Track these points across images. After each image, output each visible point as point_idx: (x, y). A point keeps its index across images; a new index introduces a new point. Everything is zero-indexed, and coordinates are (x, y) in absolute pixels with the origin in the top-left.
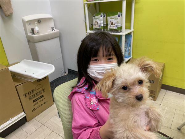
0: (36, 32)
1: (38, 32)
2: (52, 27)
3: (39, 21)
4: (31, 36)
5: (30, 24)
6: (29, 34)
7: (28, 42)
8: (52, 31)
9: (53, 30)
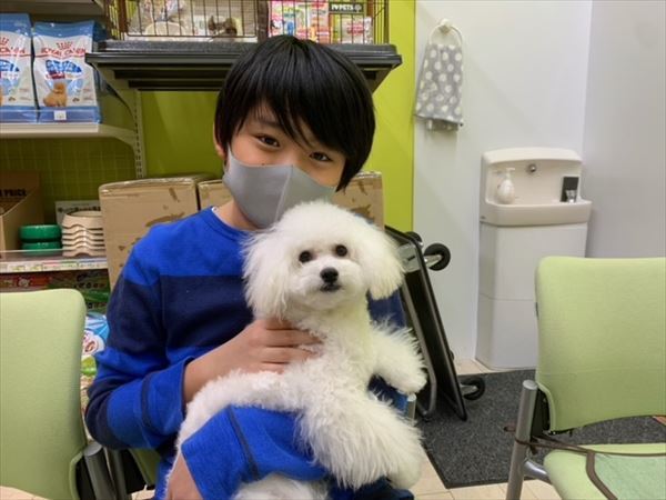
3: (531, 168)
4: (494, 207)
5: (499, 173)
6: (487, 201)
7: (481, 223)
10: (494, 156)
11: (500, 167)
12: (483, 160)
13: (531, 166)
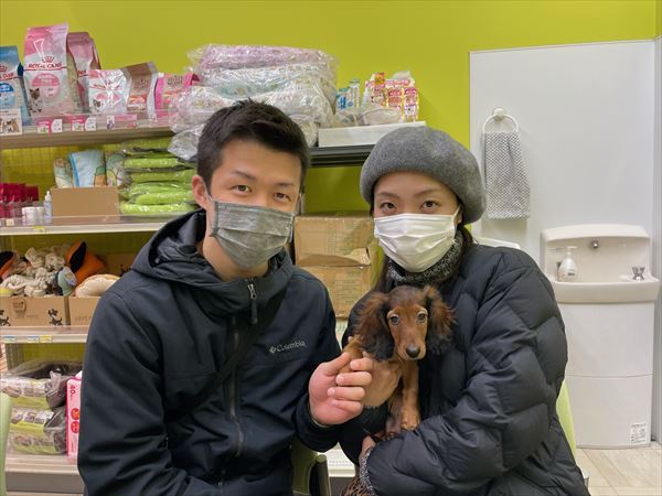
0: (566, 274)
1: (570, 274)
2: (635, 265)
3: (594, 244)
5: (557, 249)
9: (638, 278)
10: (553, 234)
11: (560, 245)
12: (542, 238)
13: (593, 243)
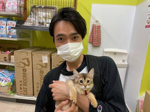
2: (123, 59)
8: (123, 62)
